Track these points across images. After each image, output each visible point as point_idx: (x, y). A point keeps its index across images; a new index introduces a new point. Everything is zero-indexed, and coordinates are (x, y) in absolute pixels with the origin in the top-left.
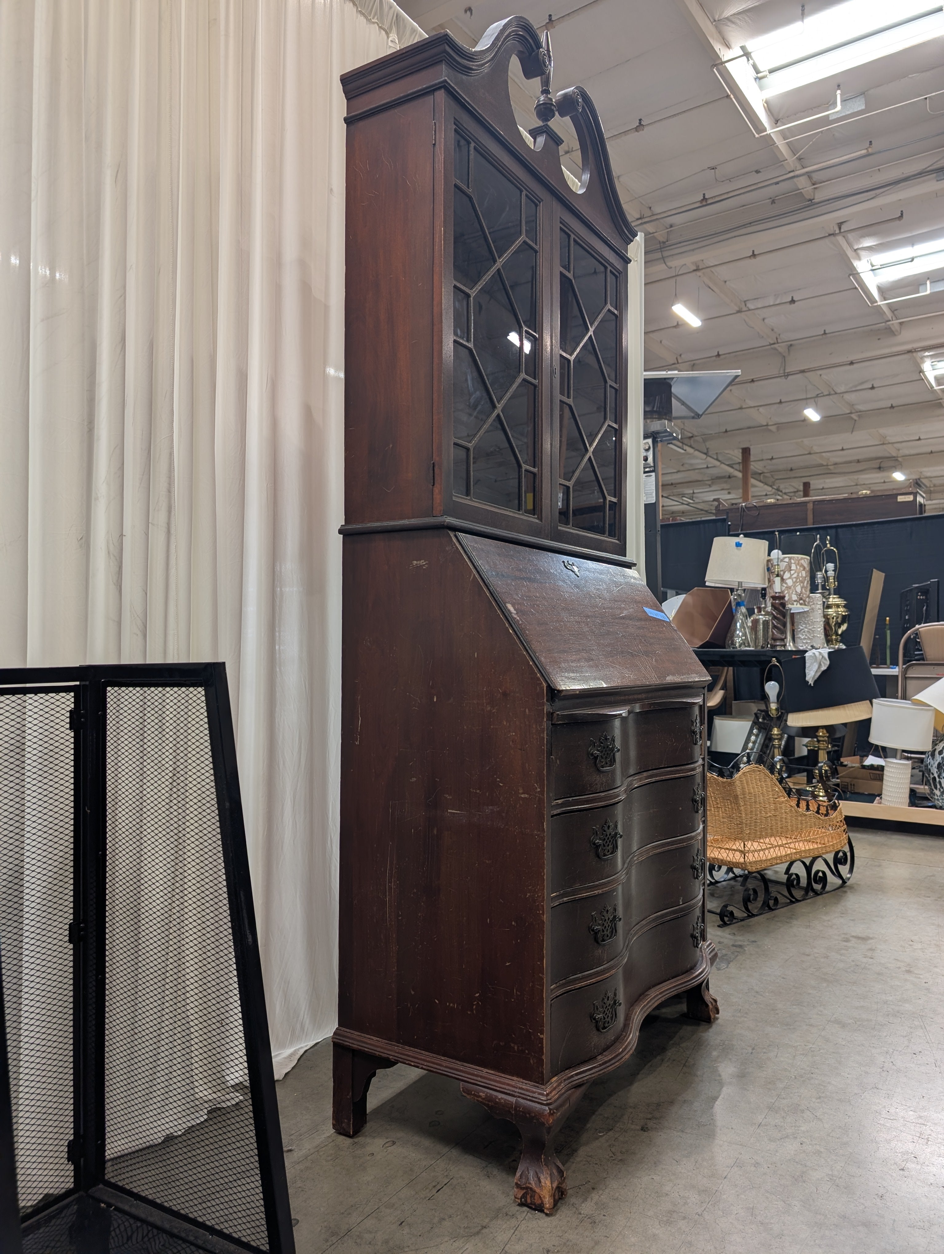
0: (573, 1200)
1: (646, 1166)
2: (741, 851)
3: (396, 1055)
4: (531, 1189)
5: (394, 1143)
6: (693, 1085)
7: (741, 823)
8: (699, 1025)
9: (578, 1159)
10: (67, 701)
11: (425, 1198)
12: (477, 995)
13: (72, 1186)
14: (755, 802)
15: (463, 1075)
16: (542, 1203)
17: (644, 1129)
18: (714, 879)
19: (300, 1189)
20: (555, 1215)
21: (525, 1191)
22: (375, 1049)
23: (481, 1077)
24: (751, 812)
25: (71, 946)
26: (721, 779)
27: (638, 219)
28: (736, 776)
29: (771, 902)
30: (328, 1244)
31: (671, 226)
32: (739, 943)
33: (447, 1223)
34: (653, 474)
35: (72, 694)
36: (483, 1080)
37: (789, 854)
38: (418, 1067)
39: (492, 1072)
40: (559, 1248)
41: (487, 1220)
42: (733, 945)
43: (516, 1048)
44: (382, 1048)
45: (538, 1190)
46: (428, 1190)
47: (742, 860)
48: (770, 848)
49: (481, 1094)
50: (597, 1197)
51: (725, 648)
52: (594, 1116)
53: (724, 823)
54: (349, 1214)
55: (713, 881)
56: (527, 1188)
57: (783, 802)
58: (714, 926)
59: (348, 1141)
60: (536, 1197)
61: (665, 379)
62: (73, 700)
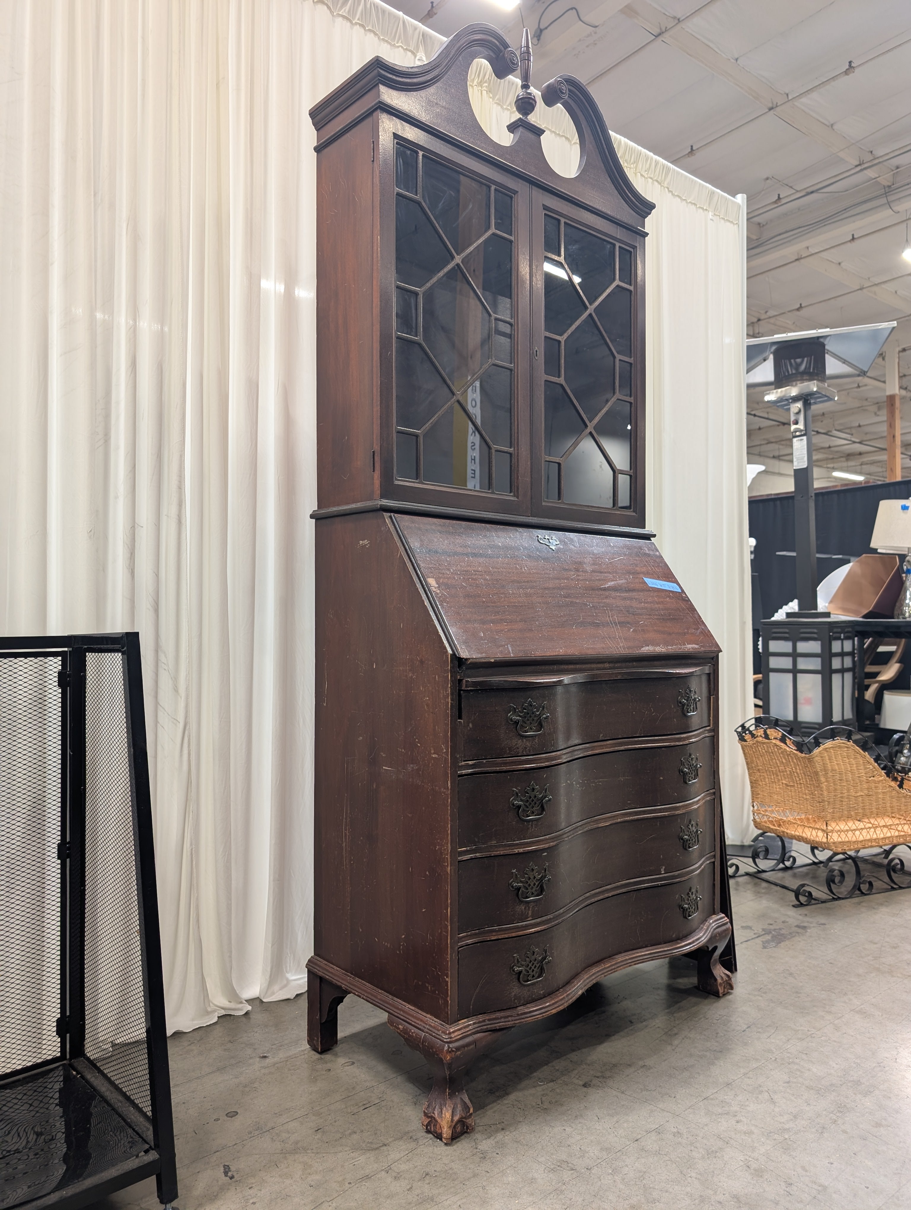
0: (478, 1136)
1: (566, 1118)
2: (823, 830)
3: (347, 984)
4: (434, 1118)
5: (353, 1063)
6: (662, 1053)
7: (823, 801)
8: (706, 998)
9: (506, 1102)
10: (54, 665)
11: (351, 1113)
12: (403, 936)
13: (59, 1054)
14: (841, 780)
15: (391, 1008)
16: (441, 1133)
17: (585, 1085)
18: (817, 858)
19: (254, 1089)
20: (453, 1146)
21: (430, 1119)
22: (333, 977)
23: (404, 1011)
24: (835, 790)
25: (59, 861)
26: (799, 754)
27: (857, 166)
28: (816, 751)
29: (864, 887)
30: (250, 1136)
31: (898, 168)
32: (805, 924)
33: (355, 1137)
34: (805, 438)
35: (60, 658)
36: (404, 1015)
37: (889, 838)
38: (360, 997)
39: (413, 1008)
40: (438, 1174)
41: (390, 1140)
42: (797, 926)
43: (429, 988)
44: (338, 977)
45: (439, 1120)
46: (357, 1107)
47: (825, 840)
48: (870, 828)
49: (400, 1026)
50: (501, 1137)
51: (893, 618)
52: (545, 1067)
53: (807, 799)
54: (281, 1115)
55: (816, 861)
56: (431, 1117)
57: (879, 782)
58: (789, 905)
59: (318, 1056)
60: (438, 1126)
61: (818, 338)
62: (60, 663)
